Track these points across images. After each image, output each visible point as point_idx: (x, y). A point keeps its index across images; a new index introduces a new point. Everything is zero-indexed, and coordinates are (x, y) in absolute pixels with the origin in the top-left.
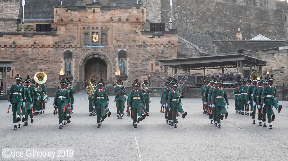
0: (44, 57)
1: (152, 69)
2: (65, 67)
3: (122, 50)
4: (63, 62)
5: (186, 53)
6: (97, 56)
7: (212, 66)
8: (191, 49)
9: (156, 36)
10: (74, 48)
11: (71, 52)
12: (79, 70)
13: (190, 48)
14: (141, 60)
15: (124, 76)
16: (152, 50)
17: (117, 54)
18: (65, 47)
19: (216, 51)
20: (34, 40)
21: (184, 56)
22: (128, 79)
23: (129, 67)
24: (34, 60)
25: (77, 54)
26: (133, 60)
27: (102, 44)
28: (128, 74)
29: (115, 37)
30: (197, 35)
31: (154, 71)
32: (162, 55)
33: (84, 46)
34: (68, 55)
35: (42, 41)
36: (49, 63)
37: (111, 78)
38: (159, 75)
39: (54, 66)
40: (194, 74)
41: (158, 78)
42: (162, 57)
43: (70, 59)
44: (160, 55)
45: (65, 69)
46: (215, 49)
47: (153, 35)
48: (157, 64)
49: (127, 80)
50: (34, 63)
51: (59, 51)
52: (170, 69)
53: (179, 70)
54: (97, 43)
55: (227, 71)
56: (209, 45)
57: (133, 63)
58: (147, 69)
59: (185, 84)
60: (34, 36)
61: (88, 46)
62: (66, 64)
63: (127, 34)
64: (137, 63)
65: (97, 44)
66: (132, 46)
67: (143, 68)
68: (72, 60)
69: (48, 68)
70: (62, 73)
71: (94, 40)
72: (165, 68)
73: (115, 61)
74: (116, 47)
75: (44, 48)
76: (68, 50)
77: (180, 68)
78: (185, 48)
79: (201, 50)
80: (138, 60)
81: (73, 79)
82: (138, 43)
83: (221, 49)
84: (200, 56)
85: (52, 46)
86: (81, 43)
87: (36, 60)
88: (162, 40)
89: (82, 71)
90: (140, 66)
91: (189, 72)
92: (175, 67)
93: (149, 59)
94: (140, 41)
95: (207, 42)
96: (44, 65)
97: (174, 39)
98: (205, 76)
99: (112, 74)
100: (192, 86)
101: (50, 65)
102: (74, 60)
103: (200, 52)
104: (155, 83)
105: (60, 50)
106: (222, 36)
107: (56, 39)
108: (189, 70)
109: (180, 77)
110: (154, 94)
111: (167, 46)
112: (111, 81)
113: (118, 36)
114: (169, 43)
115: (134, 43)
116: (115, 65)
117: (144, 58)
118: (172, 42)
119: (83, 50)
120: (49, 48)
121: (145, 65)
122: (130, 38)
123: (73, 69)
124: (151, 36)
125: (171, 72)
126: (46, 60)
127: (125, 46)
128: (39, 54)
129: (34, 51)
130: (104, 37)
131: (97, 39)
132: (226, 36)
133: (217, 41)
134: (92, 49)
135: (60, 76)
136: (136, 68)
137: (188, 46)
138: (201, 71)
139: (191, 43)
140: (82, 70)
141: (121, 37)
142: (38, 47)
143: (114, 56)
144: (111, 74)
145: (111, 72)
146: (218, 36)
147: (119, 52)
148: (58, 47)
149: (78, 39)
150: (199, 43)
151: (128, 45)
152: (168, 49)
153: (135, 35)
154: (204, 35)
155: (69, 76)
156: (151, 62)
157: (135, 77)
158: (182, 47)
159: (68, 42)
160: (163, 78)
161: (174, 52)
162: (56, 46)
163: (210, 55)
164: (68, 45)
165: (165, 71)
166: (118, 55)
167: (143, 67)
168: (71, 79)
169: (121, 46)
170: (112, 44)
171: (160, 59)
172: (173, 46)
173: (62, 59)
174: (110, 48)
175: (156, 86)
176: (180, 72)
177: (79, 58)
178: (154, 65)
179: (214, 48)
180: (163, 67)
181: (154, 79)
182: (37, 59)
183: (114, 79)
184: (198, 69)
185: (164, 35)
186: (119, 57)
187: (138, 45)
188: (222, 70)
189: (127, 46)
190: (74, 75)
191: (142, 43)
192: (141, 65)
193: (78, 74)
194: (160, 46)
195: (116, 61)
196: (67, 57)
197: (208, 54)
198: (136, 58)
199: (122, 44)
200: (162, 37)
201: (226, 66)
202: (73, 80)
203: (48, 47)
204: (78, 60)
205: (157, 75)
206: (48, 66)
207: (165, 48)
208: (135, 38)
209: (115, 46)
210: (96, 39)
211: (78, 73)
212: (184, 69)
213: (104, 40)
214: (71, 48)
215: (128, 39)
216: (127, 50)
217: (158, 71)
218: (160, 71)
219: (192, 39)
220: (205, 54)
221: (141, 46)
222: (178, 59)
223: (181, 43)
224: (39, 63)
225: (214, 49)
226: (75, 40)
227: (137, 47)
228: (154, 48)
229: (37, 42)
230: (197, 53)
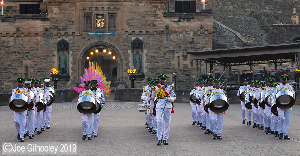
0: (31, 49)
1: (179, 64)
2: (58, 62)
3: (137, 38)
4: (57, 56)
5: (223, 42)
6: (103, 46)
7: (260, 61)
8: (231, 37)
9: (184, 19)
10: (72, 36)
11: (67, 42)
12: (79, 66)
13: (229, 35)
14: (163, 52)
15: (140, 74)
16: (178, 39)
17: (130, 44)
18: (59, 35)
19: (265, 40)
20: (18, 26)
21: (222, 47)
22: (145, 78)
23: (146, 63)
24: (17, 54)
25: (76, 44)
26: (152, 52)
27: (110, 31)
28: (146, 72)
29: (127, 21)
30: (238, 17)
31: (181, 67)
32: (192, 45)
33: (84, 34)
34: (63, 47)
35: (27, 27)
36: (38, 57)
37: (122, 78)
38: (188, 73)
39: (44, 61)
40: (236, 71)
41: (187, 77)
42: (192, 48)
43: (66, 52)
44: (189, 45)
45: (60, 66)
46: (264, 36)
47: (180, 18)
48: (185, 58)
49: (143, 79)
50: (17, 57)
51: (51, 41)
52: (202, 65)
53: (216, 66)
54: (103, 29)
55: (281, 67)
56: (254, 31)
57: (153, 56)
58: (172, 64)
59: (225, 85)
60: (17, 20)
61: (90, 34)
62: (60, 58)
63: (144, 17)
64: (157, 57)
65: (103, 31)
66: (150, 33)
67: (166, 64)
68: (68, 53)
69: (37, 65)
70: (55, 71)
71: (98, 25)
72: (197, 63)
73: (127, 54)
74: (129, 35)
75: (30, 37)
76: (63, 40)
77: (217, 63)
78: (222, 36)
79: (244, 39)
80: (158, 52)
81: (70, 79)
82: (159, 29)
83: (271, 37)
84: (243, 47)
85: (40, 34)
86: (81, 29)
87: (19, 53)
88: (192, 24)
89: (82, 68)
90: (161, 61)
91: (230, 68)
92: (211, 62)
93: (174, 51)
94: (162, 25)
95: (252, 28)
96: (30, 60)
97: (208, 24)
98: (251, 74)
99: (124, 71)
100: (234, 87)
101: (39, 60)
102: (71, 52)
103: (242, 41)
104: (182, 84)
105: (52, 39)
106: (272, 19)
107: (47, 24)
108: (230, 66)
109: (218, 75)
110: (182, 99)
111: (199, 33)
112: (122, 82)
113: (132, 19)
114: (201, 28)
115: (153, 29)
116: (127, 59)
117: (167, 50)
118: (205, 27)
119: (84, 38)
120: (38, 37)
121: (169, 59)
122: (147, 23)
123: (71, 66)
124: (177, 20)
125: (204, 68)
126: (33, 53)
127: (141, 33)
128: (24, 45)
129: (17, 41)
130: (112, 21)
131: (103, 23)
132: (277, 19)
133: (266, 26)
134: (96, 38)
135: (53, 75)
136: (156, 63)
137: (227, 33)
138: (246, 67)
139: (230, 29)
140: (83, 66)
141: (136, 21)
142: (22, 35)
143: (126, 47)
144: (122, 72)
145: (122, 68)
146: (266, 19)
147: (133, 41)
148: (49, 35)
149: (76, 24)
150: (241, 29)
151: (145, 31)
152: (201, 37)
153: (155, 19)
154: (248, 18)
155: (64, 75)
156: (176, 55)
157: (156, 76)
158: (219, 34)
159: (63, 29)
160: (194, 77)
161: (208, 41)
162: (47, 34)
163: (256, 45)
164: (63, 32)
165: (197, 67)
166: (132, 45)
167: (166, 62)
168: (68, 79)
169: (136, 33)
170: (123, 30)
171: (189, 51)
172: (206, 32)
173: (54, 52)
174: (121, 36)
175: (184, 88)
176: (217, 68)
177: (78, 50)
178: (181, 58)
179: (262, 35)
180: (194, 62)
181: (181, 79)
182: (22, 51)
183: (126, 78)
184: (241, 65)
185: (194, 17)
186: (133, 48)
187: (159, 32)
188: (274, 66)
189: (144, 33)
190: (72, 73)
191: (164, 28)
192: (163, 59)
193: (77, 72)
194: (189, 32)
195: (129, 54)
196: (62, 49)
197: (253, 44)
198: (156, 49)
199: (136, 30)
200: (192, 20)
201: (279, 60)
202: (71, 81)
203: (36, 36)
204: (77, 53)
205: (186, 73)
206: (36, 61)
207: (197, 36)
208: (154, 21)
209: (127, 34)
210: (101, 24)
211: (77, 70)
212: (223, 65)
213: (112, 25)
214: (67, 36)
215: (145, 24)
216: (143, 38)
217: (187, 67)
218: (189, 67)
219: (230, 23)
220: (250, 44)
221: (163, 33)
222: (214, 50)
223: (217, 28)
224: (23, 57)
225: (262, 37)
226: (72, 25)
227: (157, 34)
228: (181, 35)
229: (21, 29)
230: (239, 42)
